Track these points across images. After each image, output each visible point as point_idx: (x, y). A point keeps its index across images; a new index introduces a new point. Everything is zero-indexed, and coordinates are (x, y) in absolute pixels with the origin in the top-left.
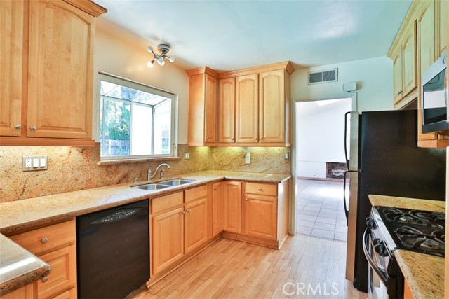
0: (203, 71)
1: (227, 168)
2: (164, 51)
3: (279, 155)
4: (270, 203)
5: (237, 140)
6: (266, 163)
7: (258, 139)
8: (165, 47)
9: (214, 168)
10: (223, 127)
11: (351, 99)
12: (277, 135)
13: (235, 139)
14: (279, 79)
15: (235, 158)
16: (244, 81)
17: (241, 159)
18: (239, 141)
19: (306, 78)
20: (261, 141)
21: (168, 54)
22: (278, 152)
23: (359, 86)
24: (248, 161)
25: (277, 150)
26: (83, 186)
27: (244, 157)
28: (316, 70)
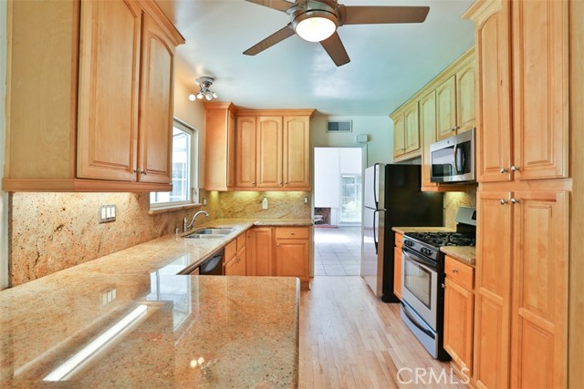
0: (227, 107)
1: (240, 215)
2: (208, 84)
3: (299, 199)
4: (302, 246)
5: (258, 185)
6: (285, 208)
7: (282, 183)
8: (210, 81)
9: (222, 215)
10: (241, 170)
11: (360, 149)
12: (302, 180)
13: (255, 183)
14: (304, 124)
15: (250, 204)
16: (266, 122)
17: (256, 205)
18: (262, 185)
19: (324, 126)
20: (285, 185)
21: (211, 87)
22: (298, 196)
23: (369, 139)
24: (265, 206)
25: (296, 194)
26: (138, 241)
27: (261, 202)
28: (334, 119)
